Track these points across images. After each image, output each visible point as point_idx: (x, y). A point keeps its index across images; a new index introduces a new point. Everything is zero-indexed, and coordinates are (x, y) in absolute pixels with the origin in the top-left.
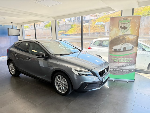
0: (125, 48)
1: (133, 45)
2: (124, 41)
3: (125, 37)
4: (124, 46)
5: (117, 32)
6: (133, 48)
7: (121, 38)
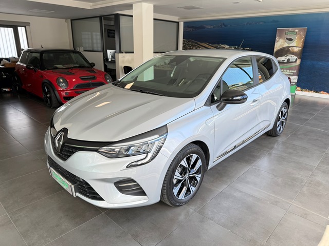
0: (289, 60)
1: (297, 57)
2: (289, 53)
3: (290, 49)
4: (288, 58)
5: (282, 43)
6: (296, 60)
7: (287, 49)
